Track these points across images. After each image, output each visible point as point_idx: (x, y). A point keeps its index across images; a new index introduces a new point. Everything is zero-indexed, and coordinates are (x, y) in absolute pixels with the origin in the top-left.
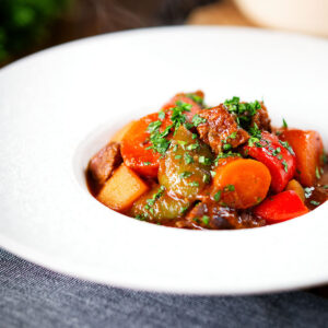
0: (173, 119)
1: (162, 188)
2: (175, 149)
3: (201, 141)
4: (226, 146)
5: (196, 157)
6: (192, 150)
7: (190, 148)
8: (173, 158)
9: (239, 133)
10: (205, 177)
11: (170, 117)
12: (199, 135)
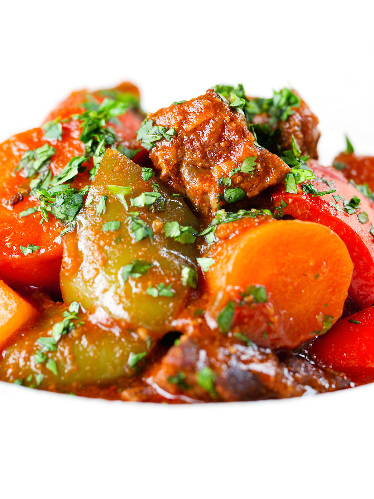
0: (85, 139)
1: (74, 308)
2: (101, 207)
3: (164, 185)
4: (231, 194)
5: (157, 224)
6: (147, 208)
7: (141, 201)
8: (97, 229)
9: (261, 159)
10: (186, 272)
11: (76, 134)
12: (157, 171)
